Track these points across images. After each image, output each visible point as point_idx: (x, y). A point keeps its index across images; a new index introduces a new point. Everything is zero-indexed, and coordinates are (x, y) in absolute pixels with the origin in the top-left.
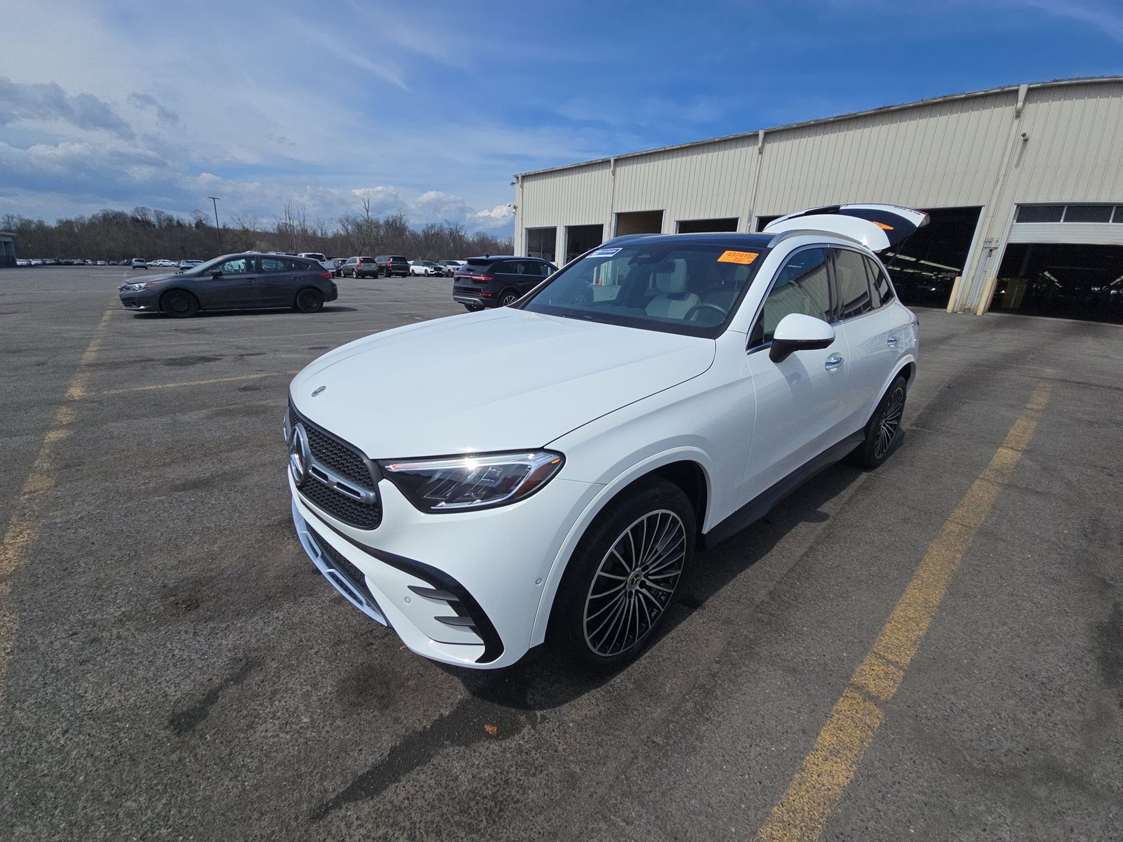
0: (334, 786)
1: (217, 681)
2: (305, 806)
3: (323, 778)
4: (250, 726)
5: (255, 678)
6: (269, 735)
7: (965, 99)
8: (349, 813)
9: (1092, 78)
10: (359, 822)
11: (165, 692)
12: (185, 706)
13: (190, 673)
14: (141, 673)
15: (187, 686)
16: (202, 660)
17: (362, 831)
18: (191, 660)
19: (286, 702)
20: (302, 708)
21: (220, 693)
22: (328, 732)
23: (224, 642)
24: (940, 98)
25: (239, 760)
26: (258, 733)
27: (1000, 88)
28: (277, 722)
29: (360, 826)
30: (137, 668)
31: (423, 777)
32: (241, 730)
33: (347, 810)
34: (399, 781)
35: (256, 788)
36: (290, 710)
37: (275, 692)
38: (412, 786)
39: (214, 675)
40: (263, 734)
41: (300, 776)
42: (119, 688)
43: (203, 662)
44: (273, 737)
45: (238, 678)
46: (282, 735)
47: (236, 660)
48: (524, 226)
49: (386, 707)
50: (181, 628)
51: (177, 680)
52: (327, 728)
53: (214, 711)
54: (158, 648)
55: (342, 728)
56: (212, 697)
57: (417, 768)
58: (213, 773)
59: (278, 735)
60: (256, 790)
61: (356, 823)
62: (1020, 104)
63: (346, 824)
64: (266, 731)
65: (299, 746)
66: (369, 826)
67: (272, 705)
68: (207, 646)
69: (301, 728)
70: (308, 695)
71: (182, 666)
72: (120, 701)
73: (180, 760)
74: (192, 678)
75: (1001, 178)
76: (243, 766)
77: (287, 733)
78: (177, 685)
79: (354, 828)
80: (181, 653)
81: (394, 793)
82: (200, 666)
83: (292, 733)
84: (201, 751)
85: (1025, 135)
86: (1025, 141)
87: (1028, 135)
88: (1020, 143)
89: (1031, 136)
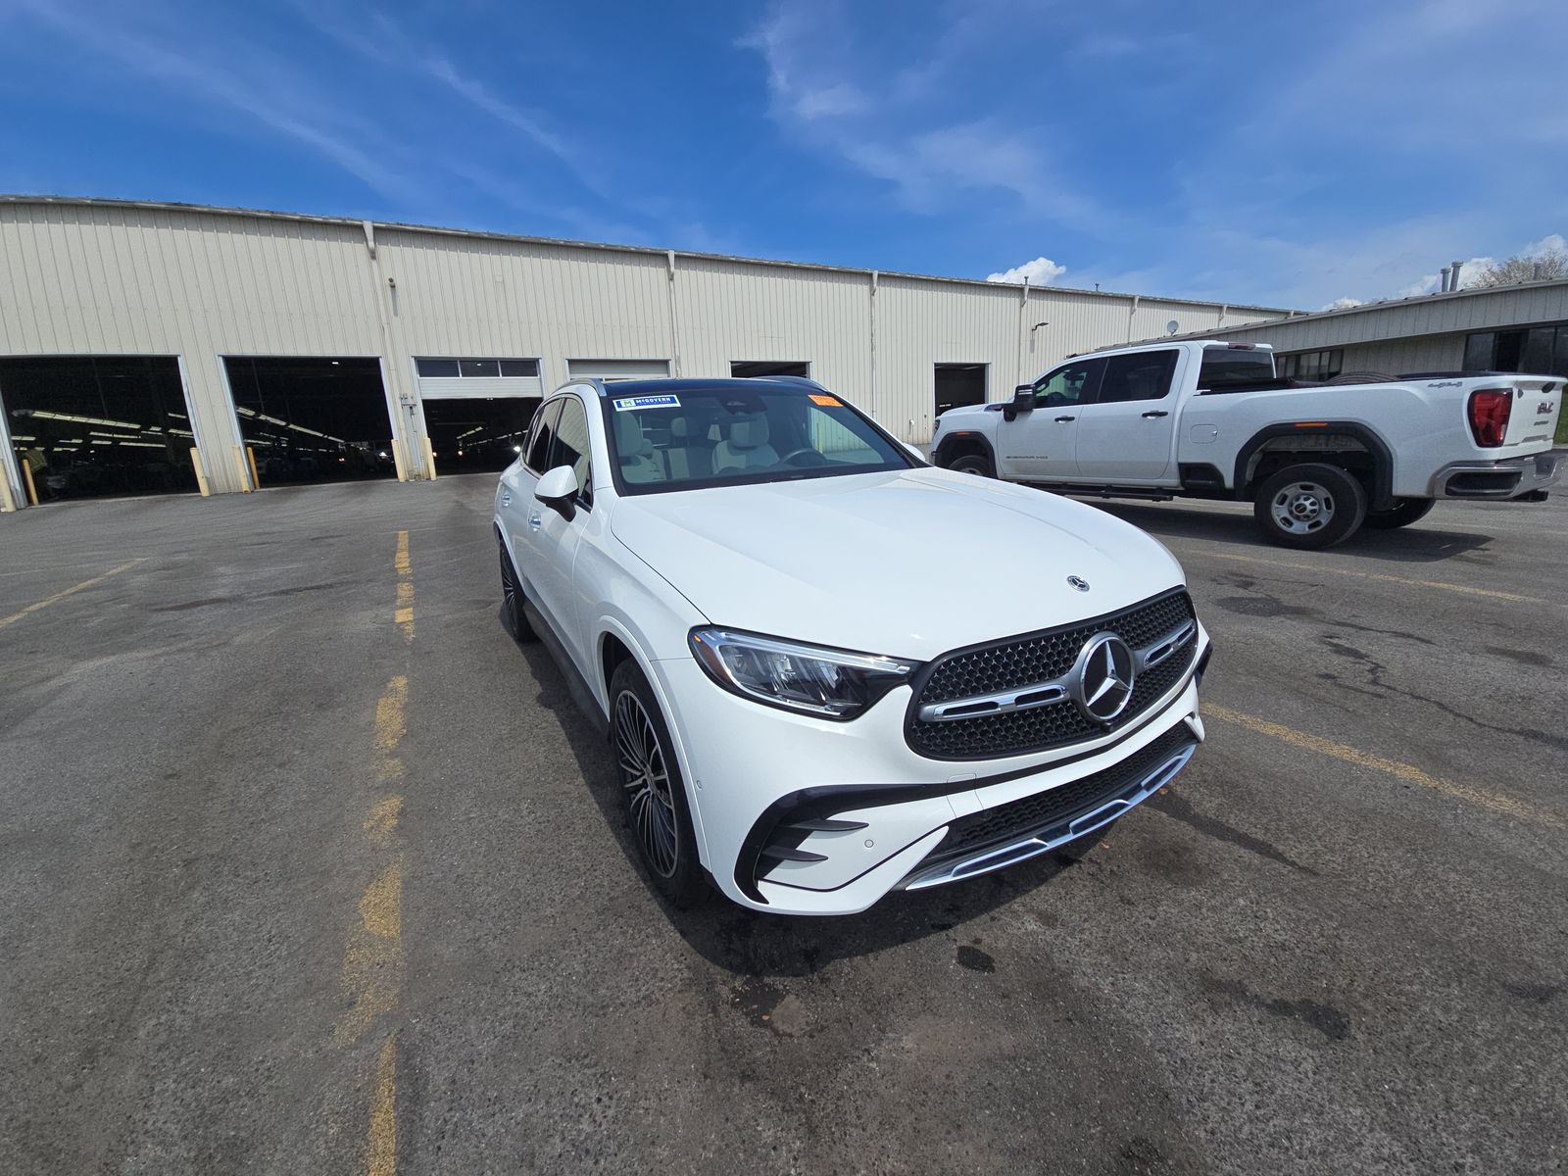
1: (1256, 1014)
2: (1312, 881)
4: (1283, 947)
5: (1223, 971)
6: (1279, 927)
7: (300, 222)
8: (1293, 856)
10: (1293, 848)
11: (1315, 1073)
12: (1315, 1034)
13: (1269, 1057)
14: (1314, 1137)
15: (1288, 1049)
16: (1239, 1053)
17: (1298, 845)
18: (1250, 1071)
19: (1235, 926)
20: (1231, 909)
21: (1269, 1001)
22: (1241, 882)
23: (1194, 1039)
24: (267, 211)
25: (1321, 942)
26: (1285, 937)
27: (340, 219)
28: (1262, 925)
30: (1312, 1151)
31: (1233, 822)
32: (1293, 954)
33: (1291, 857)
35: (1331, 918)
37: (1229, 941)
38: (1244, 826)
39: (1251, 1023)
40: (1281, 932)
42: (1357, 1149)
43: (1241, 1050)
44: (1278, 922)
45: (1238, 991)
46: (1270, 915)
47: (1214, 1008)
49: (1186, 849)
50: (1203, 1135)
51: (1289, 1068)
52: (1237, 883)
53: (1291, 996)
54: (1260, 1146)
55: (1230, 873)
56: (1281, 1008)
58: (1349, 958)
59: (1273, 919)
60: (1332, 916)
61: (1296, 850)
63: (1301, 855)
64: (1277, 931)
66: (1291, 843)
67: (1246, 938)
68: (1213, 1062)
69: (1252, 903)
70: (1213, 909)
71: (1267, 1078)
72: (1371, 1130)
73: (1366, 996)
74: (1274, 1049)
75: (386, 327)
76: (1323, 936)
77: (1265, 912)
78: (1296, 1063)
80: (1247, 1097)
82: (1250, 1051)
83: (1263, 908)
84: (1343, 983)
85: (391, 280)
86: (393, 287)
87: (395, 281)
88: (389, 288)
89: (397, 282)
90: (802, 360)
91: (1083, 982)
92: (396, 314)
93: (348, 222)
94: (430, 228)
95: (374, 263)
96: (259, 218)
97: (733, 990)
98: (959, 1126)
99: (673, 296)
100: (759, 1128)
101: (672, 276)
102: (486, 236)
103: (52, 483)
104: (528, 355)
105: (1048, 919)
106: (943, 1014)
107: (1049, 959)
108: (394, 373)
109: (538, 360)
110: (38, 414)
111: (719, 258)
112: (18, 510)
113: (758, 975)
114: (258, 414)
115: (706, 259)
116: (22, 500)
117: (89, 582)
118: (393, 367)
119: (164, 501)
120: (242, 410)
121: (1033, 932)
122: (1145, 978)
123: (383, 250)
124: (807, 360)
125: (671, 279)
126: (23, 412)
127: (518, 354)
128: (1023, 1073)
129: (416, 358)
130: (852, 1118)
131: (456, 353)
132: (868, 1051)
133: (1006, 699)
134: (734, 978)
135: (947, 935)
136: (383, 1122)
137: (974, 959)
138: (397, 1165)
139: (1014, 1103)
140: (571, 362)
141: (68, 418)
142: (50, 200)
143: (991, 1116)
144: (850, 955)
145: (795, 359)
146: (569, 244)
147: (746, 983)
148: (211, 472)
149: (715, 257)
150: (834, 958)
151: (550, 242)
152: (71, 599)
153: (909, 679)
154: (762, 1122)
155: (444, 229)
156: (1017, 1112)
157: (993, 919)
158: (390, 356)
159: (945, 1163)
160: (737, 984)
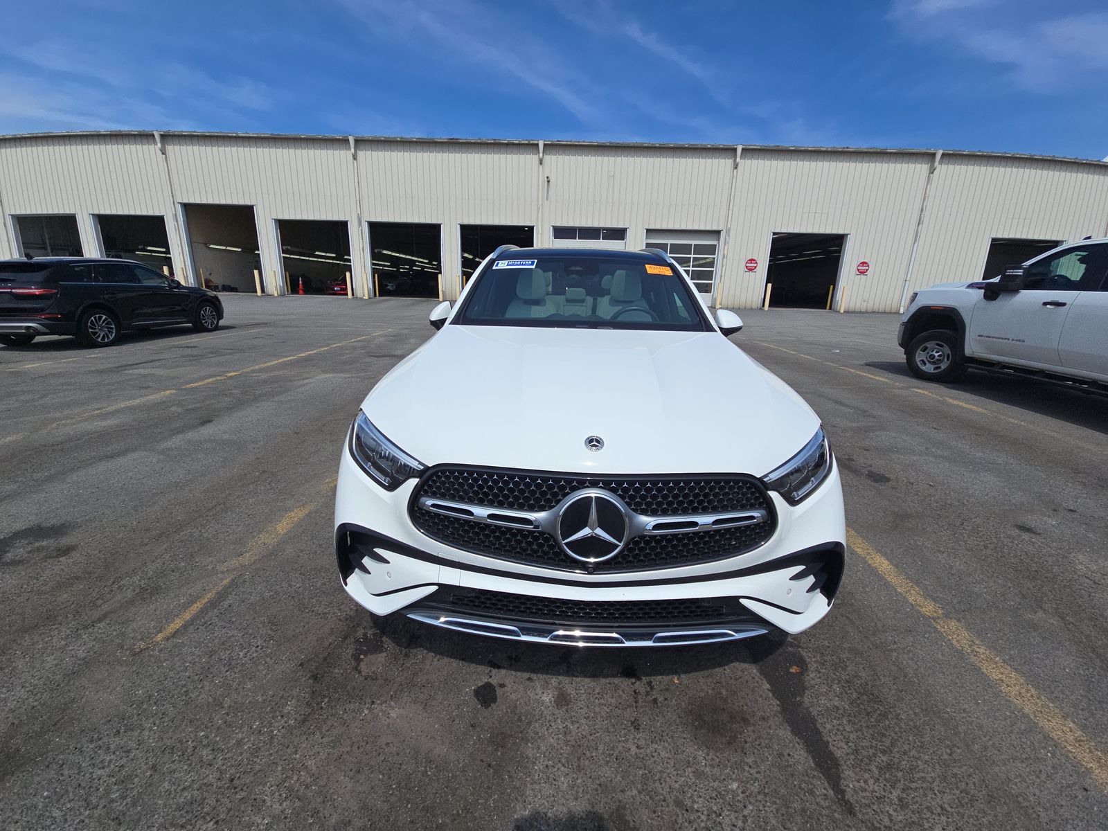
0: (822, 787)
2: (837, 815)
3: (812, 793)
7: (507, 144)
8: (851, 786)
9: (579, 142)
10: (862, 781)
17: (871, 782)
22: (758, 773)
27: (527, 140)
28: (726, 813)
29: (866, 782)
31: (828, 726)
33: (847, 786)
34: (828, 742)
36: (714, 795)
37: (678, 803)
38: (836, 736)
41: (804, 810)
48: (7, 212)
49: (746, 721)
52: (753, 771)
55: (758, 760)
57: (818, 726)
59: (744, 816)
61: (862, 784)
62: (541, 155)
63: (862, 791)
65: (766, 801)
66: (867, 776)
67: (698, 811)
75: (540, 207)
77: (745, 807)
79: (867, 787)
81: (840, 750)
83: (748, 802)
85: (548, 177)
86: (549, 182)
87: (550, 178)
88: (546, 183)
89: (552, 179)
90: (841, 232)
91: (530, 753)
92: (547, 199)
93: (531, 142)
94: (575, 142)
95: (541, 167)
96: (488, 144)
97: (365, 635)
98: (359, 771)
99: (734, 180)
100: (289, 703)
101: (737, 165)
102: (608, 144)
103: (390, 287)
104: (621, 226)
105: (562, 700)
106: (429, 711)
107: (530, 723)
108: (540, 236)
109: (626, 229)
110: (385, 252)
111: (780, 148)
112: (370, 298)
113: (383, 633)
114: (475, 258)
115: (768, 150)
116: (372, 295)
117: (364, 337)
118: (540, 232)
119: (424, 301)
120: (466, 255)
121: (543, 702)
122: (575, 780)
123: (548, 159)
124: (846, 233)
125: (736, 167)
126: (379, 250)
127: (615, 225)
128: (425, 773)
129: (553, 227)
130: (324, 728)
131: (577, 224)
132: (373, 703)
133: (481, 512)
134: (371, 628)
135: (490, 671)
136: (197, 606)
137: (486, 695)
138: (181, 627)
139: (399, 783)
140: (648, 231)
141: (397, 255)
142: (399, 139)
143: (379, 779)
144: (430, 650)
145: (835, 232)
146: (662, 146)
147: (374, 634)
148: (446, 289)
149: (775, 148)
150: (422, 646)
151: (650, 145)
152: (353, 344)
153: (419, 474)
154: (294, 701)
155: (584, 142)
156: (393, 789)
157: (529, 679)
158: (540, 227)
159: (331, 783)
160: (370, 633)
